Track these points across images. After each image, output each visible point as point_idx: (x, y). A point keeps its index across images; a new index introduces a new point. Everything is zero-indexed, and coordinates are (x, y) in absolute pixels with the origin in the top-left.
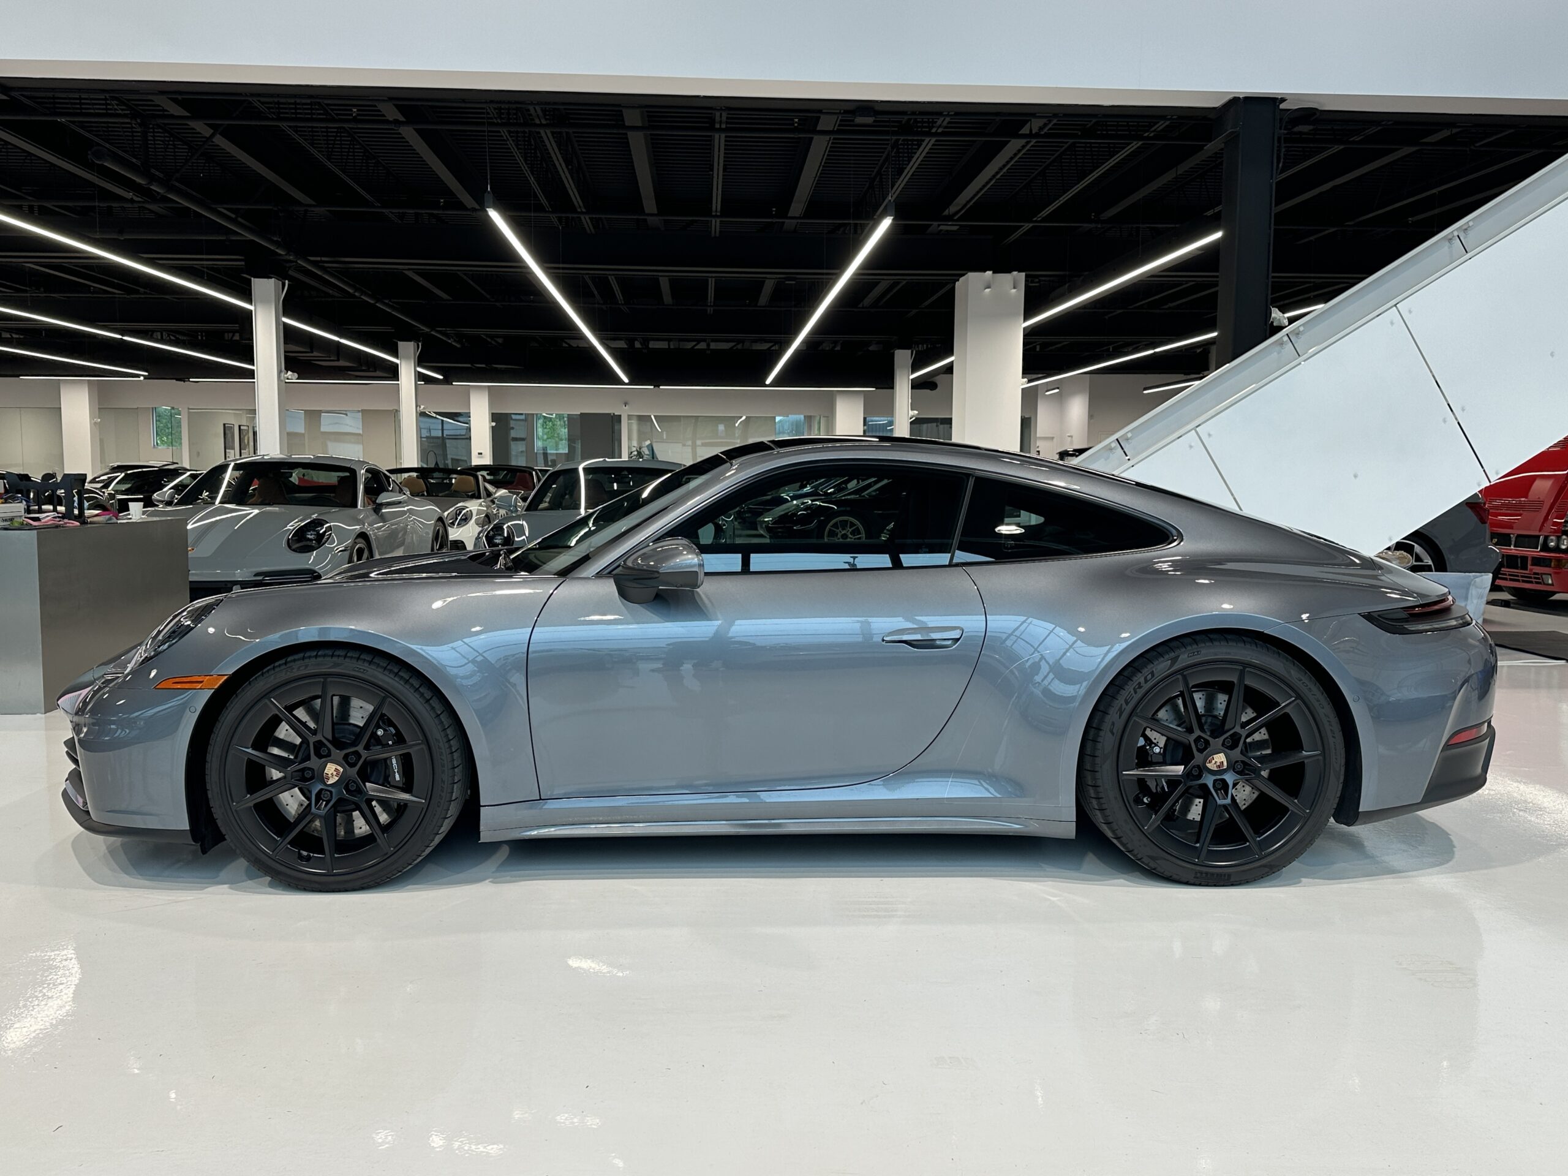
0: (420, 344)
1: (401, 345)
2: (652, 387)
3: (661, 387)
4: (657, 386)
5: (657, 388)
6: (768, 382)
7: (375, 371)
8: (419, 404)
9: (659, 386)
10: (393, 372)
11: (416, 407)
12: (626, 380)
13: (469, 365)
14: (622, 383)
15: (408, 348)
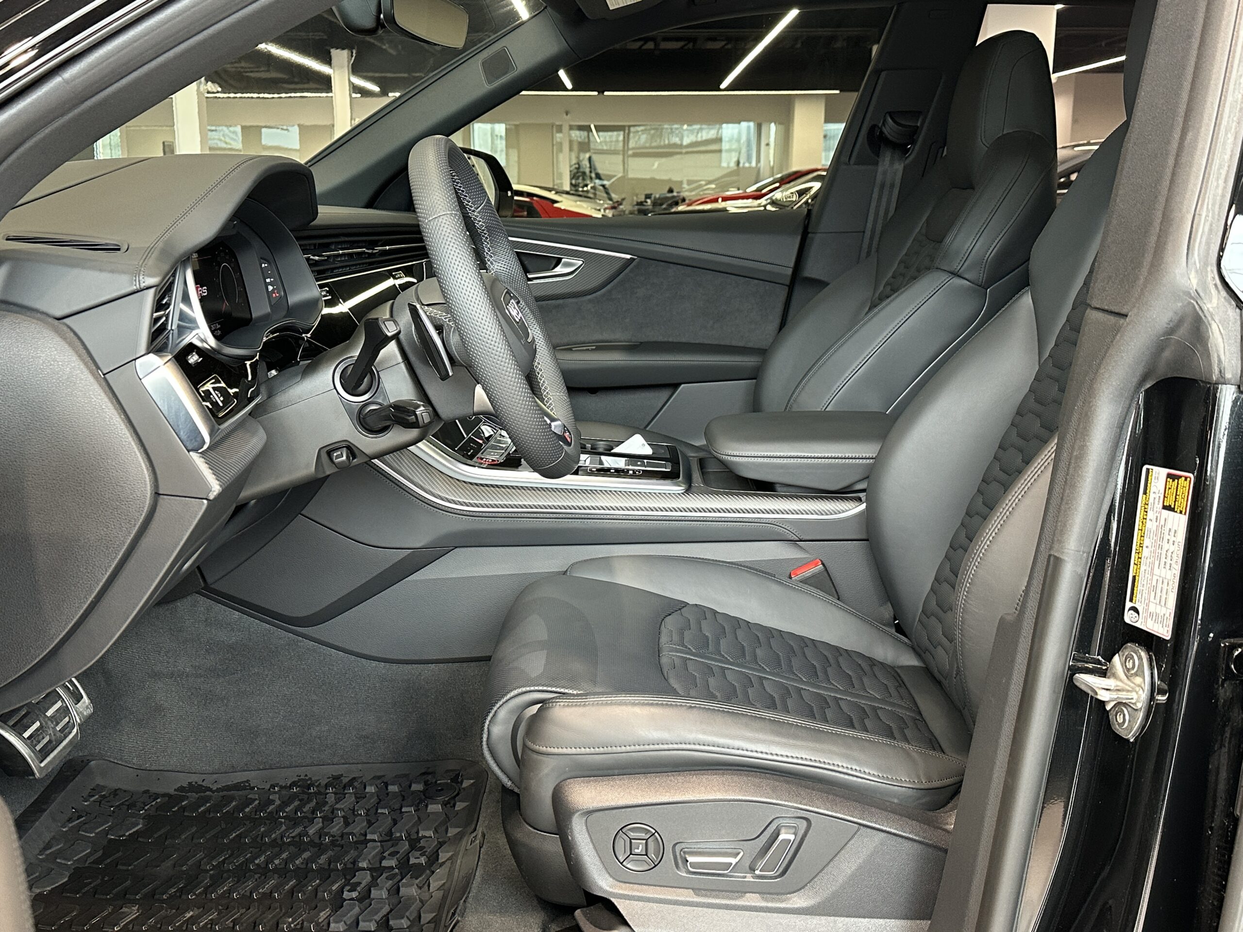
0: (354, 52)
1: (334, 52)
2: (596, 93)
3: (606, 93)
4: (601, 92)
5: (601, 94)
6: (723, 86)
7: (308, 83)
8: (353, 117)
9: (603, 92)
10: (324, 83)
11: (351, 119)
12: (569, 85)
13: (406, 75)
14: (566, 90)
15: (341, 57)
